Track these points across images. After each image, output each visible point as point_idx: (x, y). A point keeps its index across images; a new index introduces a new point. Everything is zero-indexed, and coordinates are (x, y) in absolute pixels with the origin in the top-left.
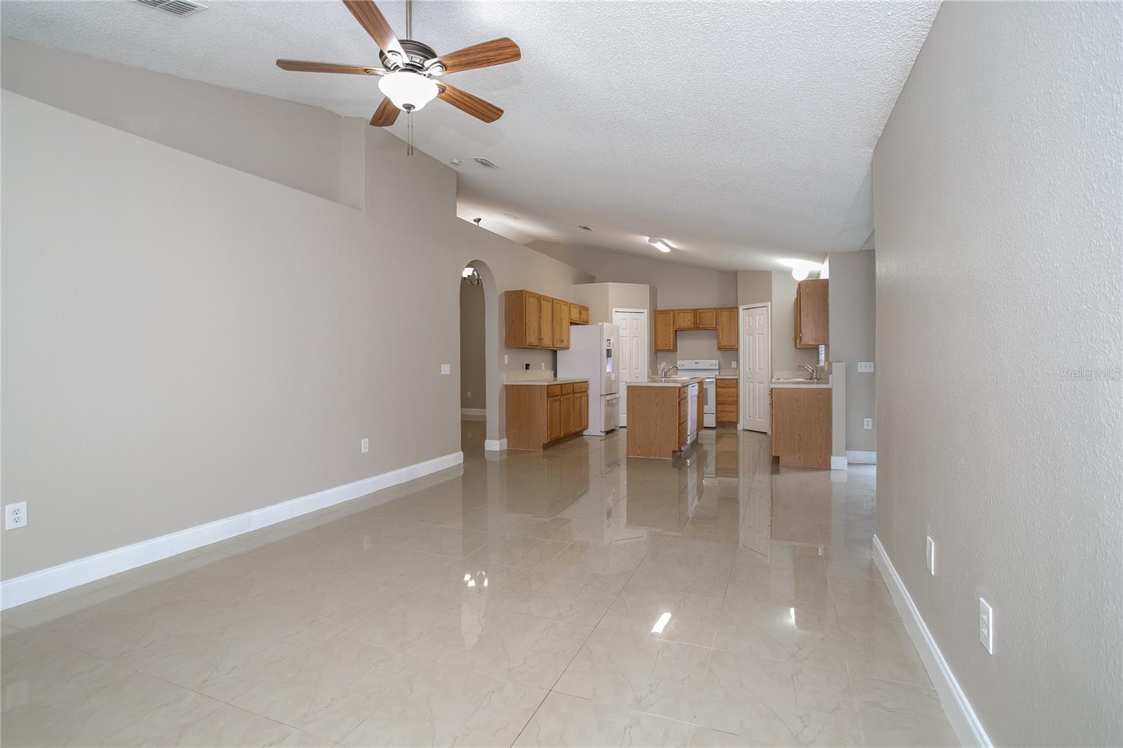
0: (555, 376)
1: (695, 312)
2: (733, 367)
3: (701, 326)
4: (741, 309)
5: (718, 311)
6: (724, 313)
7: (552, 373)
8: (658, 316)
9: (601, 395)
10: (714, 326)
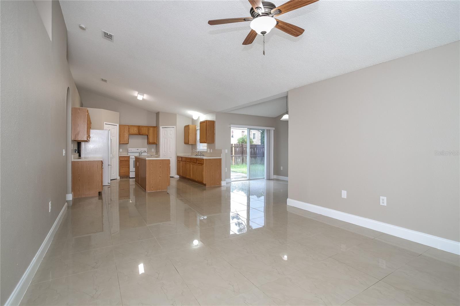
0: (80, 156)
1: (139, 127)
2: (152, 151)
3: (141, 134)
4: (161, 127)
5: (148, 127)
6: (151, 129)
7: (77, 155)
8: (121, 127)
9: (109, 165)
10: (147, 134)
